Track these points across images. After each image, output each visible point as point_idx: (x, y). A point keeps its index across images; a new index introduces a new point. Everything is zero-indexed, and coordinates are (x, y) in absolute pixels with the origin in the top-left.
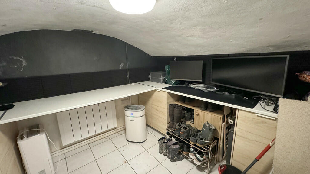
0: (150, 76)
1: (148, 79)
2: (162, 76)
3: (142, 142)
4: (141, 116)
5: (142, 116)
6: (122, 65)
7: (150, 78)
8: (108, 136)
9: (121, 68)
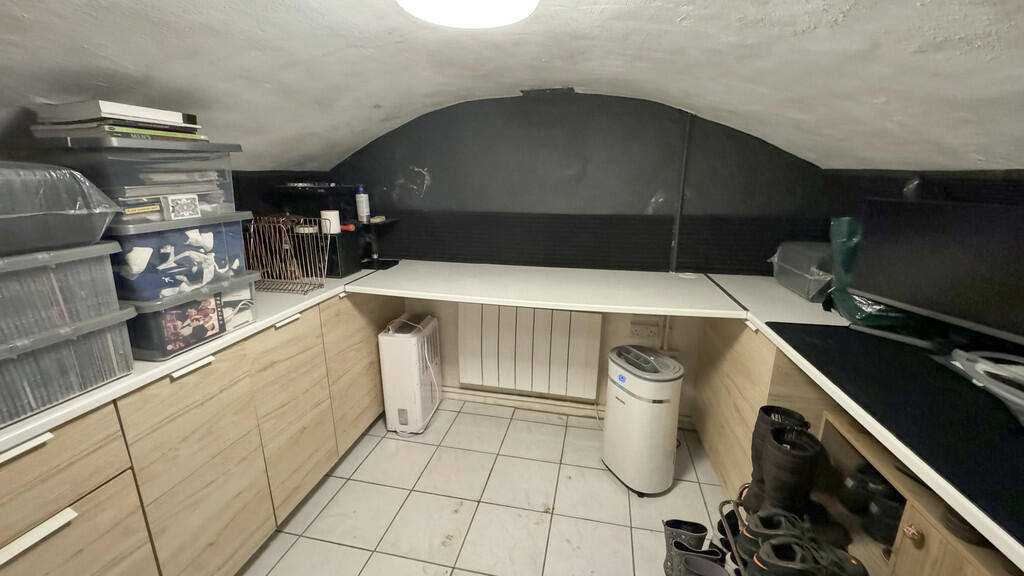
0: (775, 259)
1: (766, 271)
2: (814, 269)
3: (641, 495)
4: (654, 402)
5: (660, 402)
6: (657, 200)
7: (776, 268)
8: (568, 415)
9: (650, 211)
